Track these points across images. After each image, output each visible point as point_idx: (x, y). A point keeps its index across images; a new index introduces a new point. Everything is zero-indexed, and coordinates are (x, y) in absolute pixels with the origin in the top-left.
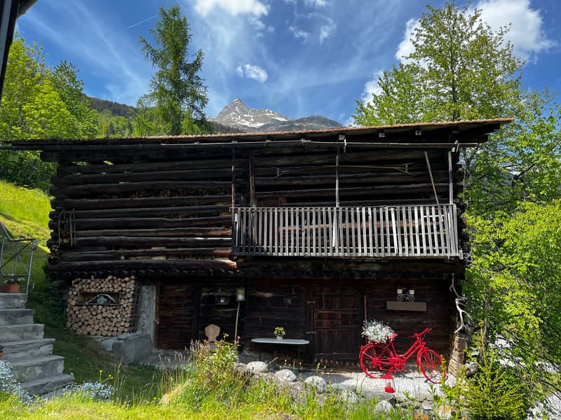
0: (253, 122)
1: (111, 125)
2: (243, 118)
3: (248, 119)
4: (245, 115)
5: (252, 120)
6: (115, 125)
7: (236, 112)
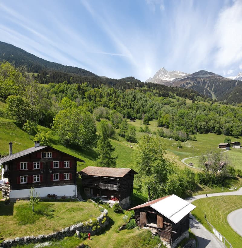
0: (170, 78)
1: (108, 92)
2: (165, 76)
3: (167, 77)
4: (166, 75)
5: (169, 77)
6: (110, 92)
7: (162, 74)
